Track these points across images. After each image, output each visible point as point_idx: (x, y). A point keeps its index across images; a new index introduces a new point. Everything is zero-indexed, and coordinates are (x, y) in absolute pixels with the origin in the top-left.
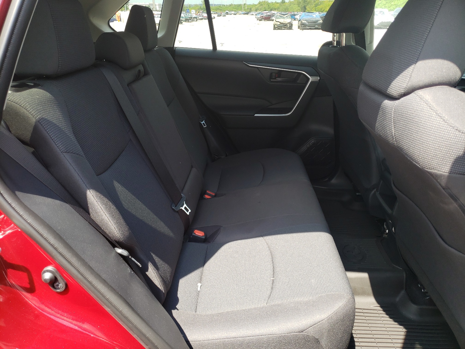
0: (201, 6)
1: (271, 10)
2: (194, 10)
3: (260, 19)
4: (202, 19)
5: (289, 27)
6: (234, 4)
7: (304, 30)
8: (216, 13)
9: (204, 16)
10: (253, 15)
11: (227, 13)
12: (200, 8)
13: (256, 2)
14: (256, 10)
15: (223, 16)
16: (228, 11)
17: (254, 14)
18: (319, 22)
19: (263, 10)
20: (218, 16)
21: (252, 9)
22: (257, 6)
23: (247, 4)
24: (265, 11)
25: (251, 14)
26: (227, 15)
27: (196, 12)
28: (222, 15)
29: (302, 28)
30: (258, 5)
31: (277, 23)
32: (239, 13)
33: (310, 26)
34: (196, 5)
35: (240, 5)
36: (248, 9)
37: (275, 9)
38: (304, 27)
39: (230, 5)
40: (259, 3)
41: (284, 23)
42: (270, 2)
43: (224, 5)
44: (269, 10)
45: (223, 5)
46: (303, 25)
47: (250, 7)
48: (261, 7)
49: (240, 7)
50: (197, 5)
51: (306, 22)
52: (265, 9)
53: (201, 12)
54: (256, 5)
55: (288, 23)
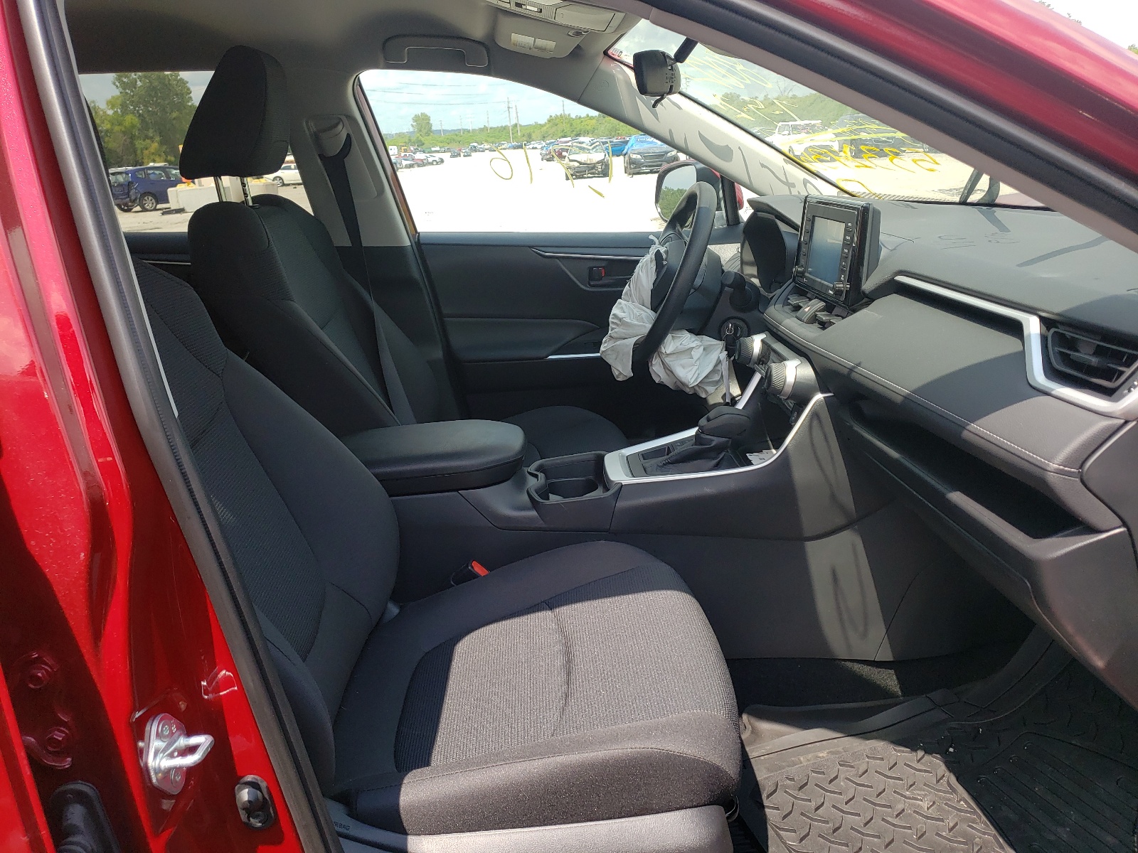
0: (409, 137)
1: (578, 135)
2: (395, 147)
3: (548, 157)
4: (411, 166)
5: (603, 171)
6: (491, 126)
7: (634, 176)
8: (449, 150)
9: (416, 158)
10: (536, 148)
11: (475, 149)
12: (410, 141)
13: (543, 120)
14: (544, 138)
15: (465, 156)
16: (475, 144)
17: (539, 147)
18: (669, 154)
19: (560, 135)
20: (453, 156)
21: (534, 136)
22: (545, 128)
23: (520, 126)
24: (565, 137)
25: (531, 146)
26: (472, 154)
27: (399, 150)
28: (462, 154)
29: (632, 171)
30: (548, 126)
31: (572, 164)
32: (503, 147)
33: (650, 166)
34: (399, 135)
35: (505, 128)
36: (524, 136)
37: (586, 133)
38: (635, 168)
39: (481, 130)
40: (549, 121)
41: (589, 162)
42: (573, 116)
43: (469, 131)
44: (572, 135)
45: (464, 130)
46: (633, 163)
47: (528, 132)
48: (554, 129)
49: (505, 131)
50: (404, 133)
51: (639, 157)
52: (562, 134)
53: (412, 149)
54: (542, 126)
55: (598, 163)
